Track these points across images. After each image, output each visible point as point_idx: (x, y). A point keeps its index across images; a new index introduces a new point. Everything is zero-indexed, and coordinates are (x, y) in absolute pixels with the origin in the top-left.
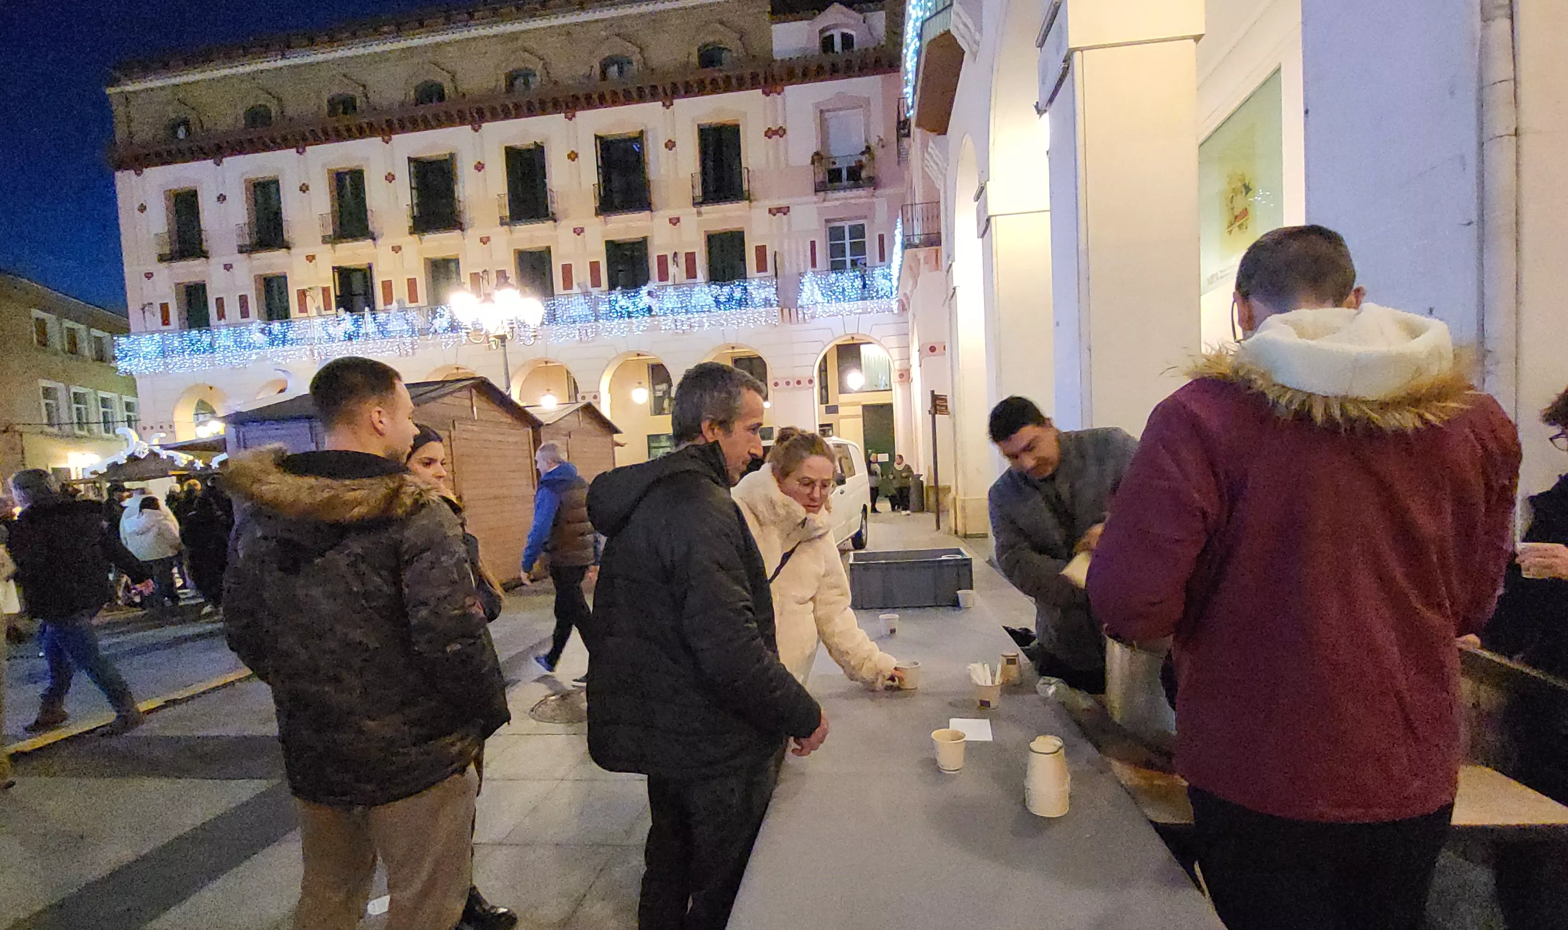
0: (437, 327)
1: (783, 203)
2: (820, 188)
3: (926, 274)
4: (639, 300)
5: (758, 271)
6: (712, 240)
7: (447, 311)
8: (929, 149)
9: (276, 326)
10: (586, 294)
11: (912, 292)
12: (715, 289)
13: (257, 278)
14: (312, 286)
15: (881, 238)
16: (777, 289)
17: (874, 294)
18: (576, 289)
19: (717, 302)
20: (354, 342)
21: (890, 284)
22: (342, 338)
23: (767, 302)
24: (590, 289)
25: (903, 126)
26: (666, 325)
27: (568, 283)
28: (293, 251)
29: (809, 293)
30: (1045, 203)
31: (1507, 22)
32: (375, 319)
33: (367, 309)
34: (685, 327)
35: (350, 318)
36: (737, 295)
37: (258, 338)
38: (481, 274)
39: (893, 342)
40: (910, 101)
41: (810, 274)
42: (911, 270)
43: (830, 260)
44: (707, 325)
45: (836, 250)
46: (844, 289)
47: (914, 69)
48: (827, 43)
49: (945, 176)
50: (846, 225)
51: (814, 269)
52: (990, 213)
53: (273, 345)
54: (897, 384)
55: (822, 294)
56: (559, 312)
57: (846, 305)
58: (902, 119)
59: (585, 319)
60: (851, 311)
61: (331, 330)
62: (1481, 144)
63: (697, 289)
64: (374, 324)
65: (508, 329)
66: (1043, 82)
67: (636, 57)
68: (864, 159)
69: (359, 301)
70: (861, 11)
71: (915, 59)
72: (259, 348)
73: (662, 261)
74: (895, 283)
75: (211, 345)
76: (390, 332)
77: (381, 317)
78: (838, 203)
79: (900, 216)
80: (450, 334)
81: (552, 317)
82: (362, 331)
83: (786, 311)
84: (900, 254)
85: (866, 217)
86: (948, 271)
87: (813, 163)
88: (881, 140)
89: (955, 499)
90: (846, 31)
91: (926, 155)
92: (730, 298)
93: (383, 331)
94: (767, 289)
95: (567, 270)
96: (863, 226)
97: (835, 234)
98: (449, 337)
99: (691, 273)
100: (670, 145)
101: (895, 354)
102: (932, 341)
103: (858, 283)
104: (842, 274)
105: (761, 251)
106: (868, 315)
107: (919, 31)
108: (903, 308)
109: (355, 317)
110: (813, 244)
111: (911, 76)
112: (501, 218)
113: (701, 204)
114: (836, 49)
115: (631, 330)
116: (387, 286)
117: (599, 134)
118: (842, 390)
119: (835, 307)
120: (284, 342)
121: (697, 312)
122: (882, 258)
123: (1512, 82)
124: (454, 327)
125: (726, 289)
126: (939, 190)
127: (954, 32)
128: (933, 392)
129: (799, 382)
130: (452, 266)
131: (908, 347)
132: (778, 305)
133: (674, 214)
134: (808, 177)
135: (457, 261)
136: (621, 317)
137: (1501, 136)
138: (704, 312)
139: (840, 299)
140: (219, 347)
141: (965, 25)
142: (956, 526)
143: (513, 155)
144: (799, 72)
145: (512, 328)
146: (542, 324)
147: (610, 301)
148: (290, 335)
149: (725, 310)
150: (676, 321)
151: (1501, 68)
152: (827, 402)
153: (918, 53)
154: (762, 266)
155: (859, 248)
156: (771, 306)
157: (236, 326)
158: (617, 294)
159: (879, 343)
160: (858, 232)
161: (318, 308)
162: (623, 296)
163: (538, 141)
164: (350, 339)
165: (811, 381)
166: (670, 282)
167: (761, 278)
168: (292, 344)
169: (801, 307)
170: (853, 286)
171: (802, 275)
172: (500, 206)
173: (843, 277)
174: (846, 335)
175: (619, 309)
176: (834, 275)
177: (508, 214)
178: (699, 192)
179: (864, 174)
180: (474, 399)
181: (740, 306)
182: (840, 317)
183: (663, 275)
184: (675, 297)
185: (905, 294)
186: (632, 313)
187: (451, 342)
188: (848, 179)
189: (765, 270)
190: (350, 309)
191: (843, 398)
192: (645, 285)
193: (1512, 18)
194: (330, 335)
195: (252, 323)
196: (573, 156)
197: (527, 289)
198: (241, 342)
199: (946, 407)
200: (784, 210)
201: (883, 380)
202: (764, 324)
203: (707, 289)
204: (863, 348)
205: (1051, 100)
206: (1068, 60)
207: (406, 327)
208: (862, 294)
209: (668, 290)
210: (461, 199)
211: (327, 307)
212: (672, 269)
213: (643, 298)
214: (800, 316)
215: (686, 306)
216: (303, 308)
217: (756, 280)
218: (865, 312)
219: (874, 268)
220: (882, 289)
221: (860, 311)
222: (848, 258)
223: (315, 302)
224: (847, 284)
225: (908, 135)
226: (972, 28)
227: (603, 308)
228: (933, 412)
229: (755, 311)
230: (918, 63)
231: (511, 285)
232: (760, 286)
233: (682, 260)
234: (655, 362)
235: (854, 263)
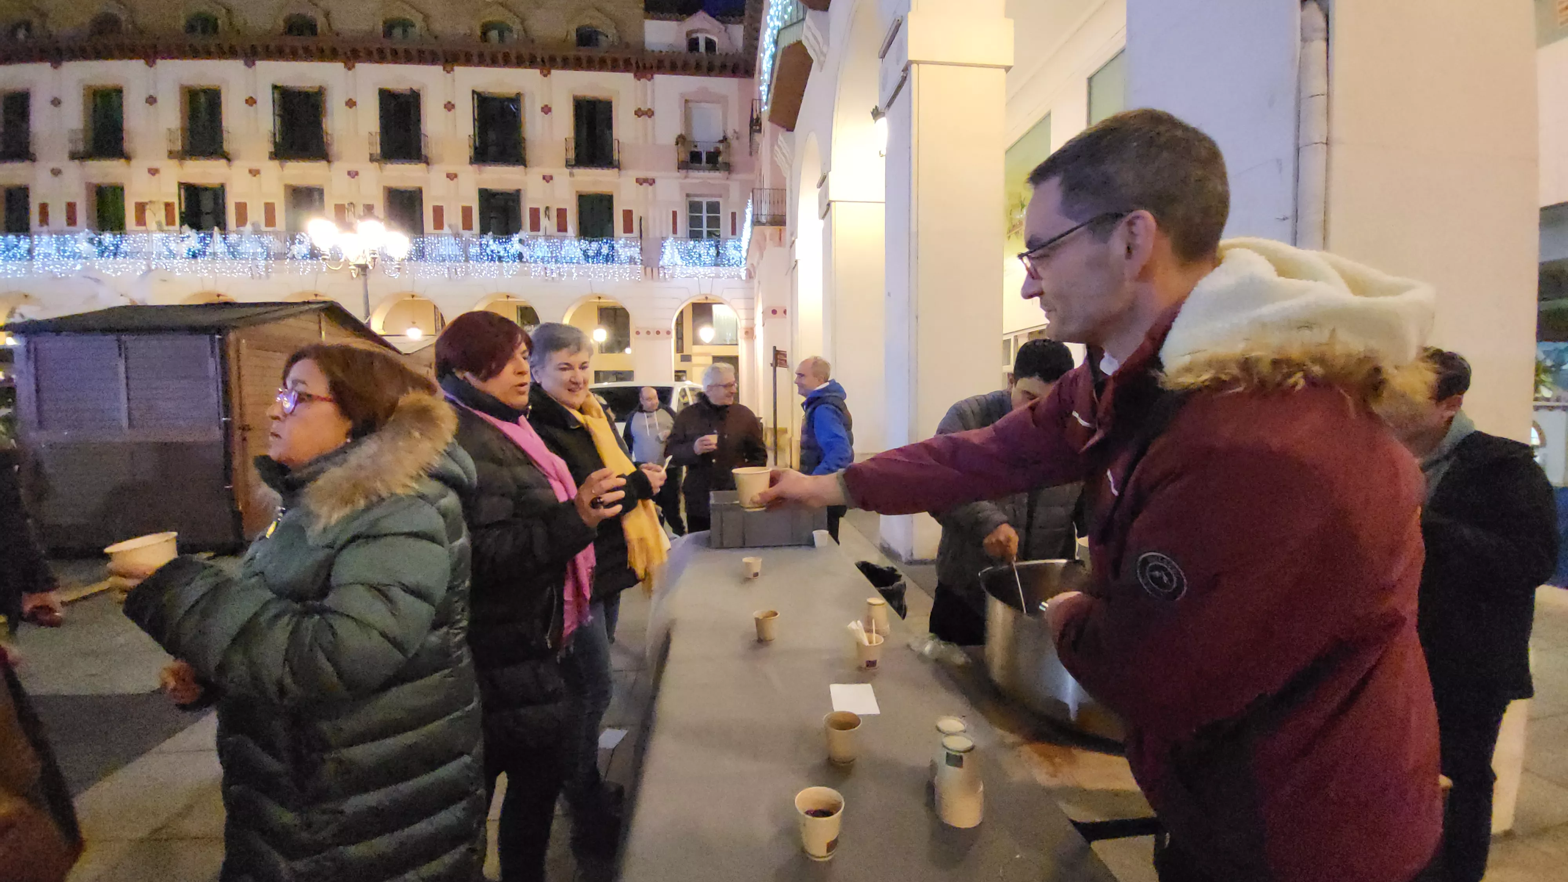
0: (295, 253)
1: (650, 175)
2: (683, 166)
3: (771, 249)
4: (510, 246)
5: (625, 232)
6: (583, 199)
7: (308, 238)
8: (779, 143)
9: (108, 238)
10: (456, 235)
11: (758, 263)
12: (584, 244)
13: (89, 186)
14: (154, 199)
15: (734, 215)
16: (641, 249)
17: (727, 262)
18: (446, 229)
19: (587, 257)
20: (199, 260)
21: (740, 255)
22: (185, 255)
23: (632, 260)
24: (461, 231)
25: (755, 124)
26: (535, 271)
27: (439, 223)
28: (134, 162)
29: (670, 256)
30: (880, 194)
31: (1324, 44)
32: (225, 239)
33: (216, 228)
34: (554, 275)
35: (197, 236)
36: (605, 250)
37: (83, 246)
38: (346, 206)
39: (741, 304)
40: (764, 98)
41: (671, 239)
42: (758, 244)
43: (689, 229)
44: (575, 274)
45: (695, 222)
46: (700, 255)
47: (770, 70)
48: (693, 44)
49: (791, 166)
50: (704, 201)
51: (675, 236)
52: (831, 198)
53: (102, 256)
54: (743, 341)
55: (681, 257)
56: (428, 250)
57: (701, 270)
58: (755, 117)
59: (455, 259)
60: (705, 275)
61: (173, 246)
62: (1298, 150)
63: (567, 242)
64: (223, 244)
65: (369, 259)
66: (883, 87)
67: (517, 26)
68: (721, 147)
69: (207, 219)
70: (723, 22)
71: (771, 62)
72: (86, 258)
73: (535, 213)
74: (744, 254)
75: (30, 251)
76: (242, 253)
77: (233, 238)
78: (697, 181)
79: (751, 197)
80: (309, 261)
81: (420, 254)
82: (209, 250)
83: (649, 270)
84: (749, 230)
85: (721, 197)
86: (791, 246)
87: (677, 143)
88: (735, 132)
89: (791, 440)
90: (709, 36)
91: (776, 147)
92: (598, 253)
93: (233, 252)
94: (633, 249)
95: (438, 212)
96: (718, 203)
97: (694, 207)
98: (308, 264)
99: (562, 227)
100: (546, 110)
101: (742, 314)
102: (775, 305)
103: (713, 251)
104: (699, 242)
105: (628, 215)
106: (720, 280)
107: (776, 38)
108: (750, 276)
109: (202, 235)
110: (675, 214)
111: (766, 77)
112: (371, 155)
113: (573, 166)
114: (700, 50)
115: (501, 274)
116: (241, 209)
117: (478, 90)
118: (696, 342)
119: (691, 270)
120: (115, 255)
121: (566, 263)
122: (734, 232)
123: (1325, 97)
124: (314, 254)
125: (595, 245)
126: (785, 178)
127: (805, 43)
128: (775, 347)
129: (658, 333)
130: (316, 196)
131: (753, 309)
132: (641, 264)
133: (548, 172)
134: (672, 156)
135: (321, 192)
136: (492, 260)
137: (1316, 143)
138: (573, 263)
139: (696, 264)
140: (39, 255)
141: (815, 38)
142: (791, 463)
143: (387, 97)
144: (667, 63)
145: (374, 259)
146: (410, 259)
147: (481, 245)
148: (124, 247)
149: (593, 262)
150: (546, 269)
151: (1318, 85)
152: (682, 352)
153: (774, 57)
154: (628, 228)
155: (714, 222)
156: (635, 263)
157: (60, 233)
158: (489, 239)
159: (729, 304)
160: (714, 208)
161: (159, 224)
162: (494, 241)
163: (414, 88)
164: (194, 256)
165: (669, 333)
166: (541, 233)
167: (627, 239)
168: (124, 257)
169: (662, 267)
170: (708, 253)
171: (664, 239)
172: (371, 144)
173: (700, 244)
174: (700, 294)
175: (490, 253)
176: (692, 242)
177: (379, 151)
178: (572, 155)
179: (720, 159)
180: (323, 324)
181: (607, 261)
182: (696, 278)
183: (535, 226)
184: (546, 247)
185: (752, 265)
186: (503, 257)
187: (309, 269)
188: (707, 162)
189: (631, 231)
190: (196, 226)
191: (696, 349)
192: (517, 233)
193: (1328, 40)
194: (170, 251)
195: (79, 232)
196: (450, 106)
197: (393, 223)
198: (65, 251)
199: (786, 361)
200: (652, 182)
201: (729, 336)
202: (628, 279)
203: (576, 244)
204: (714, 307)
205: (889, 105)
206: (906, 69)
207: (259, 250)
208: (716, 260)
209: (540, 240)
210: (329, 132)
211: (170, 221)
212: (544, 222)
213: (515, 245)
214: (661, 275)
215: (557, 256)
216: (141, 221)
217: (623, 240)
218: (718, 276)
219: (726, 239)
220: (733, 259)
221: (714, 275)
222: (705, 229)
223: (155, 216)
224: (703, 251)
225: (760, 131)
226: (820, 39)
227: (474, 250)
228: (774, 365)
229: (621, 266)
230: (773, 64)
231: (377, 218)
232: (625, 246)
233: (554, 214)
234: (523, 305)
235: (710, 234)
